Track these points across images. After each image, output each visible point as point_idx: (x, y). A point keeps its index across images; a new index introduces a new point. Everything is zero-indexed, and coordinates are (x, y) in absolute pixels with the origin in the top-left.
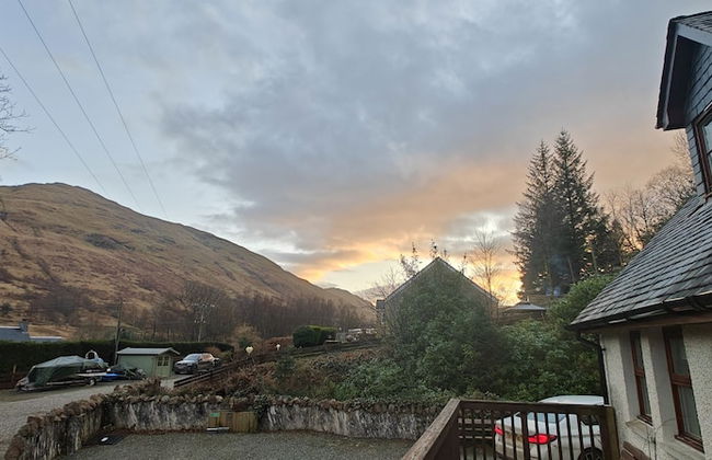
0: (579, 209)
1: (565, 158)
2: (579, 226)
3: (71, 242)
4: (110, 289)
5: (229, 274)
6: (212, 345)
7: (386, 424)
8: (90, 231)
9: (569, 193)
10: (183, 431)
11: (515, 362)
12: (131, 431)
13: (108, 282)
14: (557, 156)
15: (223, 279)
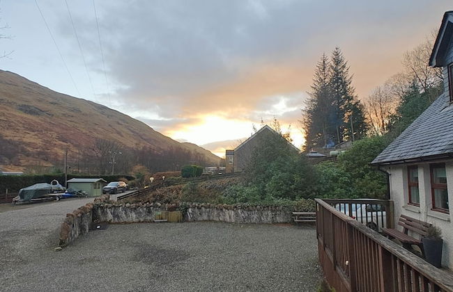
0: (343, 97)
1: (337, 64)
2: (342, 107)
3: (8, 110)
4: (39, 142)
5: (119, 133)
6: (122, 177)
7: (255, 216)
8: (20, 103)
9: (338, 86)
10: (139, 222)
11: (321, 183)
12: (110, 223)
13: (36, 137)
14: (332, 63)
15: (115, 136)
